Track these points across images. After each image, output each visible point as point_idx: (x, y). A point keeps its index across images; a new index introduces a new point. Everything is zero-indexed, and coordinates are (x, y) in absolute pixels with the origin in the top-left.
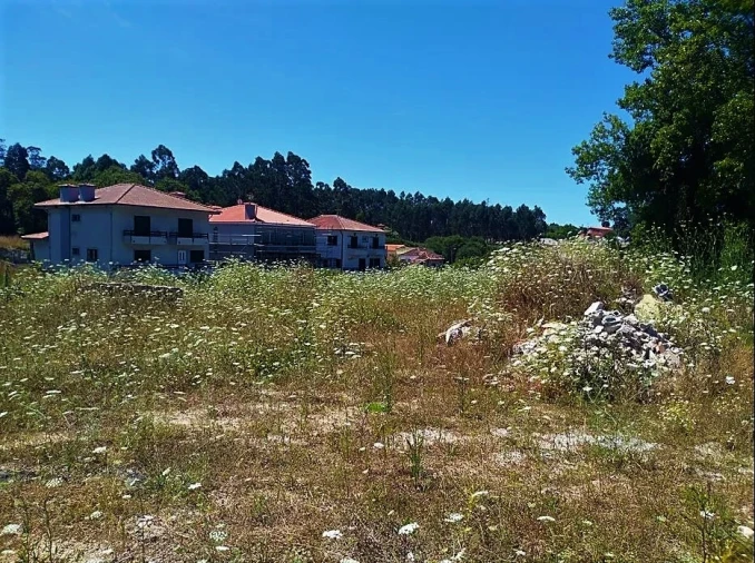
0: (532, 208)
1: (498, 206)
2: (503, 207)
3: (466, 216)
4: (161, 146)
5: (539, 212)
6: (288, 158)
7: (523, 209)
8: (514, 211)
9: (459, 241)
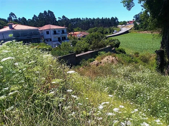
0: (114, 18)
1: (106, 18)
2: (107, 18)
3: (98, 22)
4: (11, 13)
5: (116, 19)
6: (48, 11)
7: (112, 18)
8: (110, 19)
9: (97, 29)
